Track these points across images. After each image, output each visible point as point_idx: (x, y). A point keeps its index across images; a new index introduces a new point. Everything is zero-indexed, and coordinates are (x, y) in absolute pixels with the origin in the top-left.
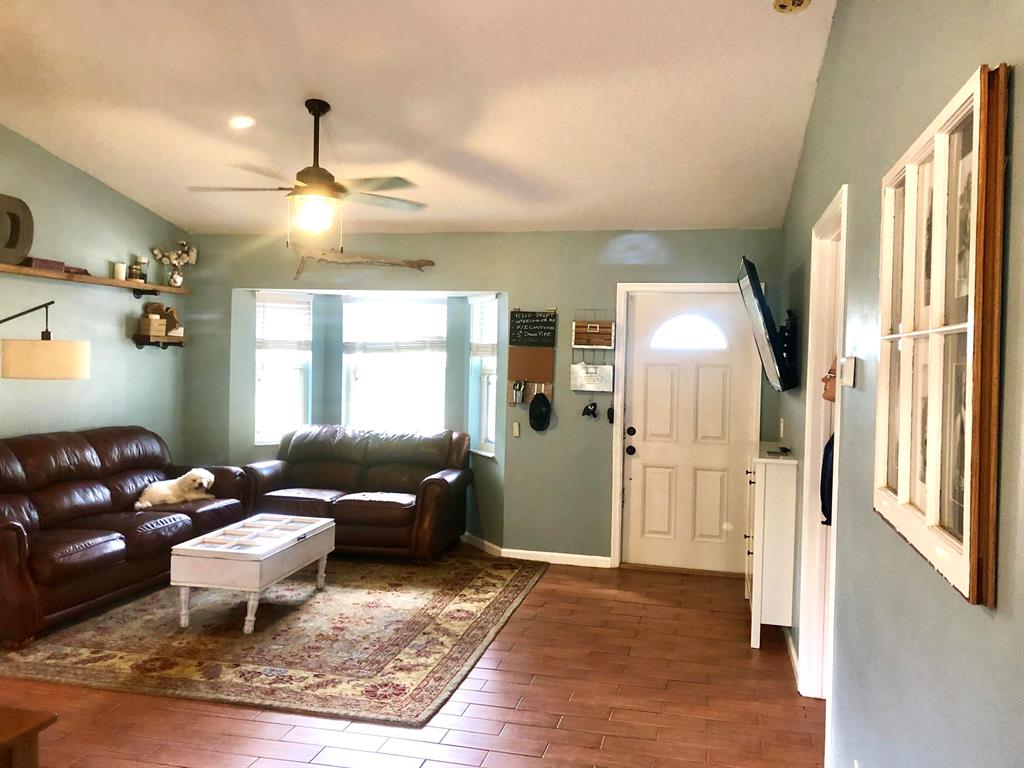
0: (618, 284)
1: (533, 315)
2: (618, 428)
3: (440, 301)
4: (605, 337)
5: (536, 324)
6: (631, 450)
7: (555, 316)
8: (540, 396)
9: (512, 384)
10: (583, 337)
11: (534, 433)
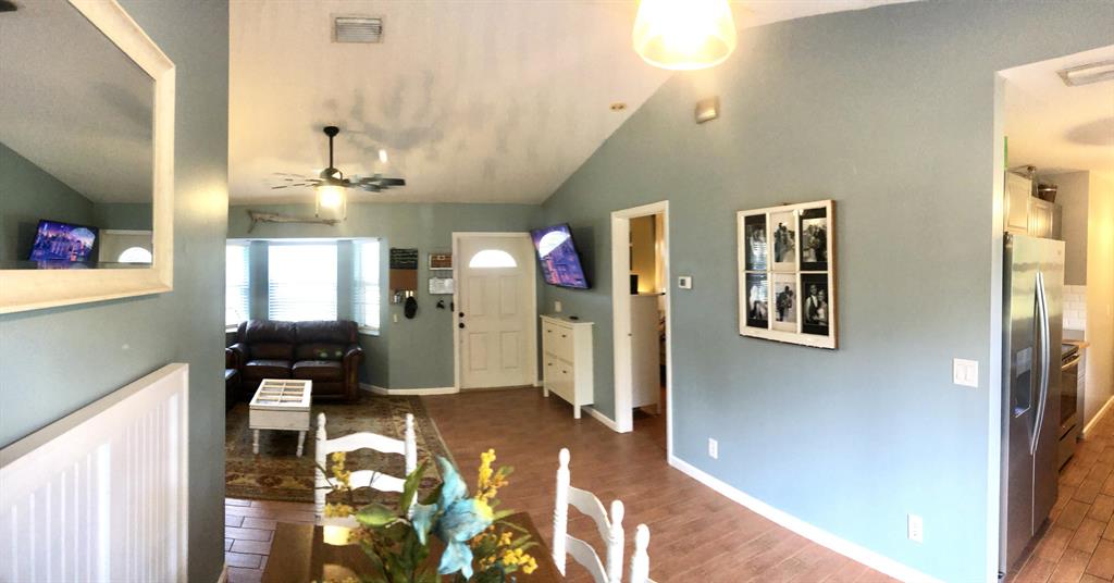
0: (453, 232)
1: (404, 251)
2: (456, 314)
3: (332, 243)
4: (448, 263)
5: (406, 256)
6: (462, 326)
7: (416, 251)
8: (410, 298)
9: (393, 292)
10: (435, 263)
11: (407, 320)
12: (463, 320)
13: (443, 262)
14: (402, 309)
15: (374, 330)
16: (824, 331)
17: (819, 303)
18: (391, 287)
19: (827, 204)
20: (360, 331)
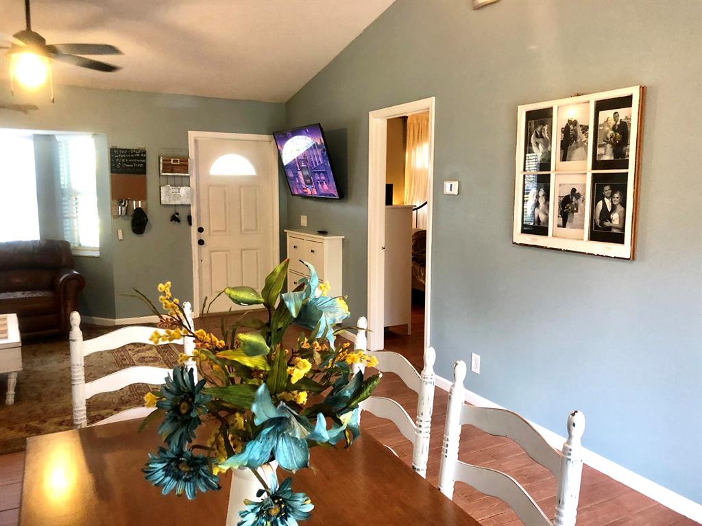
0: (189, 132)
1: (128, 151)
2: (194, 229)
4: (184, 167)
5: (131, 158)
6: (201, 242)
7: (145, 153)
8: (138, 210)
9: (116, 202)
10: (168, 167)
11: (134, 236)
12: (204, 236)
13: (177, 166)
14: (127, 223)
15: (93, 250)
16: (619, 239)
17: (614, 207)
18: (113, 197)
19: (635, 92)
20: (74, 253)
